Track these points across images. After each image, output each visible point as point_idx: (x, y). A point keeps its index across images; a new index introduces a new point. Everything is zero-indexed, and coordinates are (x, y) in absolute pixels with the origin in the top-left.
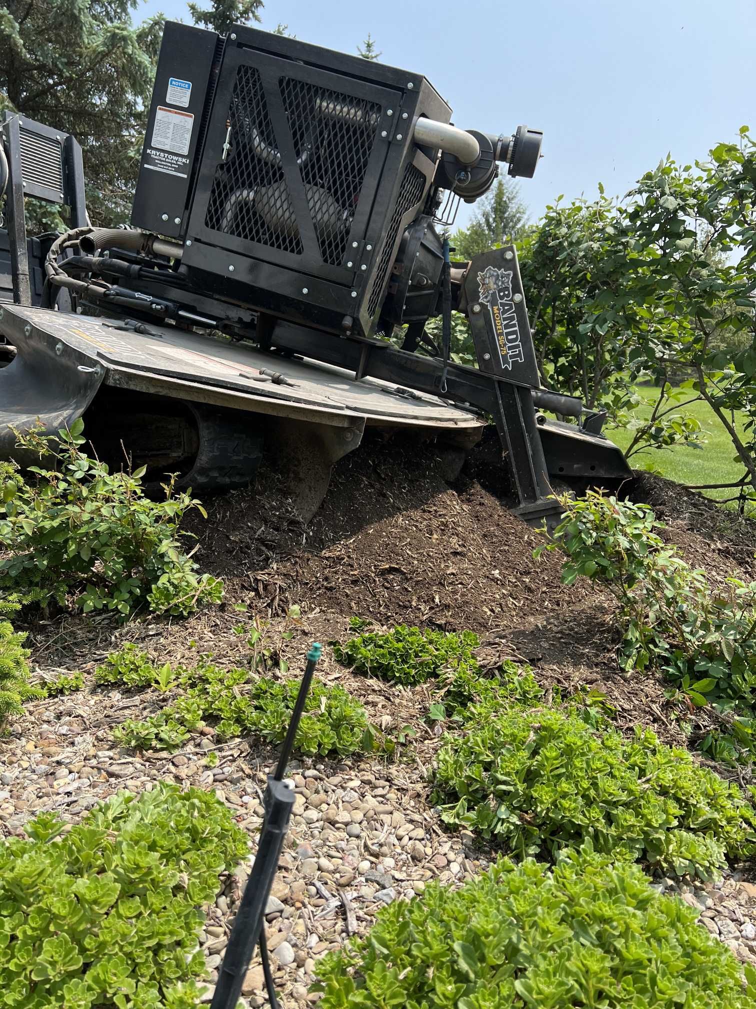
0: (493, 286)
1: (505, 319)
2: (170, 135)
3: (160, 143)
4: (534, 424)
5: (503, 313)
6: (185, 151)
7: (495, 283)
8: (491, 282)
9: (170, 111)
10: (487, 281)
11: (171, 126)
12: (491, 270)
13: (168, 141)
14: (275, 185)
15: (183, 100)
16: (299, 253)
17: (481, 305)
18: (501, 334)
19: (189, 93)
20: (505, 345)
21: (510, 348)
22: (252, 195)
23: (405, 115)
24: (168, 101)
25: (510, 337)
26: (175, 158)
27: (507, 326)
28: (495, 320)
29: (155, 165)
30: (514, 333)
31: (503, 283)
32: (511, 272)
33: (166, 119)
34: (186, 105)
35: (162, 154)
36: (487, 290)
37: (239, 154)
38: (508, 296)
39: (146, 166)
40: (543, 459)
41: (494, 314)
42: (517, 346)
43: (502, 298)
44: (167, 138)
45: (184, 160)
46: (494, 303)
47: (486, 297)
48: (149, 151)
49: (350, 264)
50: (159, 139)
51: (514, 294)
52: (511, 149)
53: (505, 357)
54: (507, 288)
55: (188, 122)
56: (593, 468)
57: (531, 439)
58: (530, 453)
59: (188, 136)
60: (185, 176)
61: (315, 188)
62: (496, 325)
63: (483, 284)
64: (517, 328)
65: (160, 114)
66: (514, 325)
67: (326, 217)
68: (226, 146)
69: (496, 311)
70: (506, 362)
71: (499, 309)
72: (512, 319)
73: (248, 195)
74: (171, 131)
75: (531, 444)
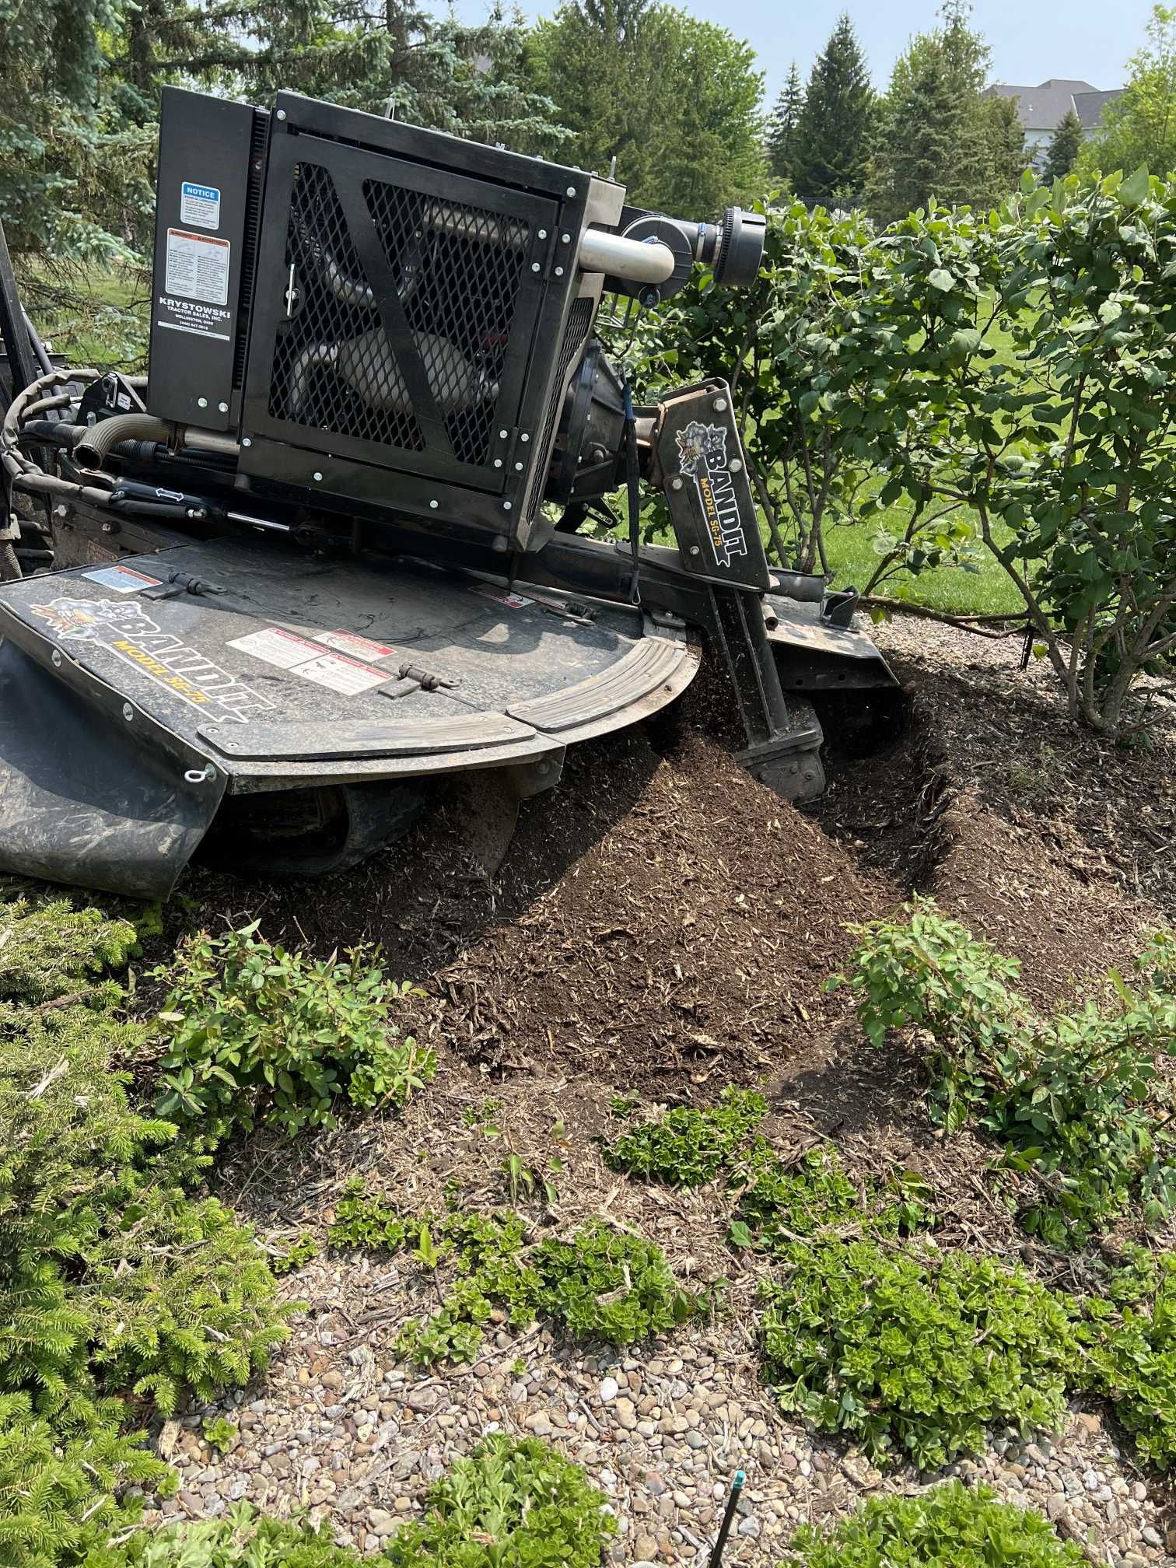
0: (699, 450)
1: (718, 496)
2: (194, 274)
3: (180, 287)
4: (763, 635)
5: (716, 488)
6: (223, 300)
7: (702, 445)
8: (696, 444)
9: (190, 237)
10: (690, 442)
11: (195, 260)
12: (696, 427)
13: (193, 285)
14: (370, 335)
15: (207, 217)
16: (420, 448)
17: (684, 477)
18: (714, 518)
19: (217, 206)
20: (720, 532)
21: (727, 537)
22: (334, 352)
23: (566, 238)
24: (183, 219)
25: (726, 522)
26: (207, 310)
27: (721, 507)
28: (704, 498)
29: (177, 322)
30: (732, 515)
31: (713, 444)
32: (725, 429)
33: (184, 249)
34: (216, 227)
35: (185, 305)
36: (691, 455)
37: (311, 305)
38: (721, 463)
39: (160, 324)
40: (777, 680)
41: (702, 490)
42: (738, 534)
43: (712, 466)
44: (190, 279)
45: (222, 313)
46: (701, 474)
47: (690, 466)
48: (162, 300)
49: (498, 463)
50: (177, 281)
51: (730, 459)
52: (718, 245)
53: (720, 549)
54: (719, 453)
55: (221, 254)
56: (842, 678)
57: (760, 655)
58: (759, 673)
59: (224, 276)
60: (227, 338)
61: (432, 337)
62: (706, 506)
63: (685, 448)
64: (735, 509)
65: (174, 242)
66: (731, 505)
67: (456, 393)
68: (291, 295)
69: (705, 486)
70: (722, 556)
71: (709, 483)
72: (728, 495)
73: (327, 352)
74: (195, 268)
75: (760, 660)
